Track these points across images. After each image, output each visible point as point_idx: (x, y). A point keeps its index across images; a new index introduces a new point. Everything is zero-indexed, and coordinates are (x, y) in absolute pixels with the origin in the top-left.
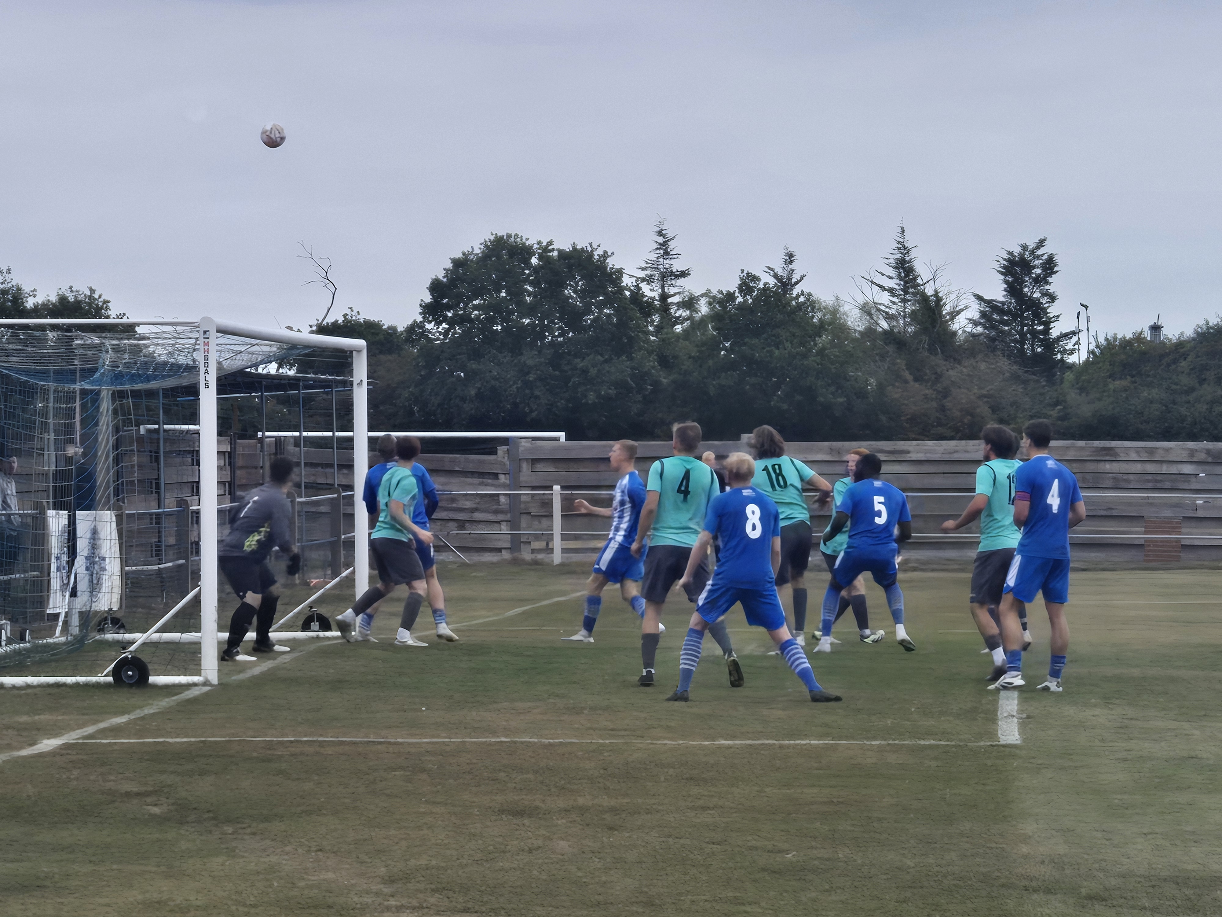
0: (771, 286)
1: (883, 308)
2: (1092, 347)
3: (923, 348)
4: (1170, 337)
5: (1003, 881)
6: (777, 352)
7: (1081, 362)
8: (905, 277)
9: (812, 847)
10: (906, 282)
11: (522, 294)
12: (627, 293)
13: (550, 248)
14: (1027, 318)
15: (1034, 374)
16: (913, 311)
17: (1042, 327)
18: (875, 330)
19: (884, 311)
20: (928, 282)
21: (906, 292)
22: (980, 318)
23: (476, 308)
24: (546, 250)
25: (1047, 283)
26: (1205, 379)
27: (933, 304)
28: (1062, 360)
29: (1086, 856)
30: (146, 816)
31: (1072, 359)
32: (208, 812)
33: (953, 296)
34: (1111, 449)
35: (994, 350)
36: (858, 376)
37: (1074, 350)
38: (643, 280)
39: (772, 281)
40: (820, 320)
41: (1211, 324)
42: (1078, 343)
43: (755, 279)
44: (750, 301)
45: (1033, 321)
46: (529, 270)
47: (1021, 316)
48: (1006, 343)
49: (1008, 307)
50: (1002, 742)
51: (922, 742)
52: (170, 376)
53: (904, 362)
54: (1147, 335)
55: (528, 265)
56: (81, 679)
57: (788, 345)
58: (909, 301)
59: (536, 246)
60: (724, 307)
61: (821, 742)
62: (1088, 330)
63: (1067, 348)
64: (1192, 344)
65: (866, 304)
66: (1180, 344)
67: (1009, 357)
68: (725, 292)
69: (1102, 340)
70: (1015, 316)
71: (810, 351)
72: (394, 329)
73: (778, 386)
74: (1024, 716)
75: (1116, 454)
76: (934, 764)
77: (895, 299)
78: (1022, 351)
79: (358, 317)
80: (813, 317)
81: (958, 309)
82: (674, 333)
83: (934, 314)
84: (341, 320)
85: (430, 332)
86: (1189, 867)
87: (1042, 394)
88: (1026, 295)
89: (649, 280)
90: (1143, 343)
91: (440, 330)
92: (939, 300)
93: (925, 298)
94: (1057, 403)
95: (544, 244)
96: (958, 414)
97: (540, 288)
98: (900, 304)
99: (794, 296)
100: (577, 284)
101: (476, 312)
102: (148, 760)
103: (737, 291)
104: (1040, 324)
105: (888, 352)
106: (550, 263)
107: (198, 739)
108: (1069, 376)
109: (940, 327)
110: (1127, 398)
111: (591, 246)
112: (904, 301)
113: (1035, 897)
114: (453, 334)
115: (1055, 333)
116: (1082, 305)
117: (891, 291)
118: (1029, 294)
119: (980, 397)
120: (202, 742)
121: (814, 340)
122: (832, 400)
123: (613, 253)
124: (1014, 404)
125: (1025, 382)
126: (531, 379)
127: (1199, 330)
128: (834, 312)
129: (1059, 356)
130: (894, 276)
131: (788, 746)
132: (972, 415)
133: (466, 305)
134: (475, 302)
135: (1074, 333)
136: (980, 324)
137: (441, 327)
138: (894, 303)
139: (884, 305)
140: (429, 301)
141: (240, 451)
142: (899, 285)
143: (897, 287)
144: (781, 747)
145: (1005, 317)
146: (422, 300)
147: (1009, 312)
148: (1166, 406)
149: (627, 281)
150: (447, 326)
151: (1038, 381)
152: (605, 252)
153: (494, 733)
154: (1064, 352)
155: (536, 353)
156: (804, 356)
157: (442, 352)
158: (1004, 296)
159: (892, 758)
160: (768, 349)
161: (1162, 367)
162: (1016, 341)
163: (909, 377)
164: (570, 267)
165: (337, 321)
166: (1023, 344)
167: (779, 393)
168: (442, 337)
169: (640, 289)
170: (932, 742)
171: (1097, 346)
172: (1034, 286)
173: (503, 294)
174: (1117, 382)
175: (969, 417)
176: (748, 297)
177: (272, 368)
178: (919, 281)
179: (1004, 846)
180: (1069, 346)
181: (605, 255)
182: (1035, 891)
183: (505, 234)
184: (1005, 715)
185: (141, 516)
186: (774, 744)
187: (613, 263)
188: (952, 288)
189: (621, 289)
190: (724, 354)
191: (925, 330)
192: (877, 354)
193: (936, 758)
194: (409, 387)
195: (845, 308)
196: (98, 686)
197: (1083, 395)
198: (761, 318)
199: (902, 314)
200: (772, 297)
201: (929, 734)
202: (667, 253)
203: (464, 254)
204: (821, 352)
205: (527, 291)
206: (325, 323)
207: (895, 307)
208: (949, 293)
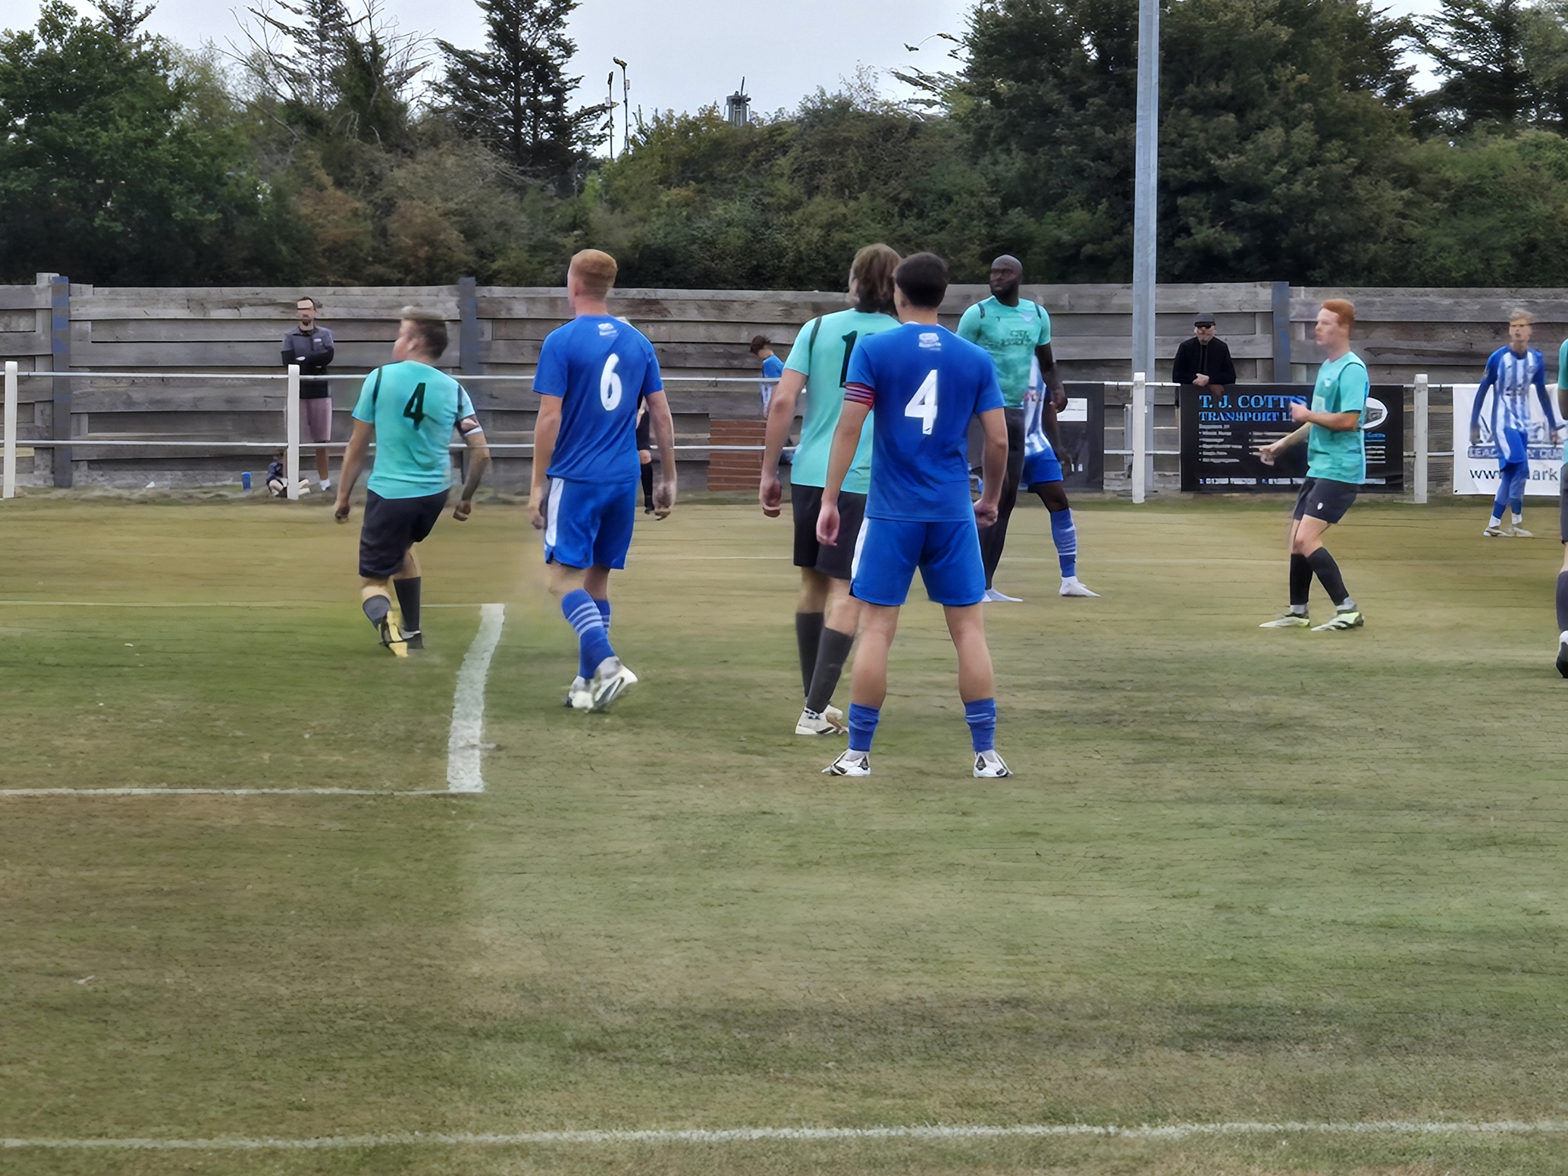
0: (94, 24)
1: (284, 62)
2: (632, 132)
3: (351, 129)
4: (761, 116)
5: (438, 1020)
7: (616, 155)
8: (323, 12)
9: (123, 967)
10: (324, 21)
14: (526, 82)
15: (536, 176)
16: (335, 69)
17: (550, 98)
18: (273, 101)
19: (287, 69)
20: (360, 20)
21: (324, 37)
22: (447, 81)
25: (560, 24)
26: (817, 188)
27: (367, 59)
28: (583, 154)
29: (577, 978)
31: (599, 152)
33: (401, 45)
34: (656, 302)
35: (470, 134)
36: (241, 177)
37: (605, 135)
39: (96, 16)
40: (179, 82)
41: (828, 96)
42: (609, 125)
44: (59, 49)
45: (535, 87)
47: (516, 79)
48: (490, 123)
49: (495, 63)
50: (453, 790)
51: (319, 791)
53: (319, 155)
54: (724, 112)
57: (123, 123)
58: (329, 51)
60: (15, 60)
61: (149, 791)
62: (626, 102)
63: (592, 133)
64: (796, 129)
65: (256, 56)
66: (777, 129)
67: (495, 147)
68: (16, 34)
69: (648, 121)
70: (506, 79)
71: (160, 134)
73: (105, 193)
74: (492, 746)
75: (664, 311)
76: (336, 826)
77: (306, 49)
78: (517, 137)
80: (166, 77)
81: (410, 66)
83: (370, 74)
86: (745, 995)
87: (548, 210)
88: (524, 44)
90: (717, 126)
92: (377, 49)
93: (353, 48)
94: (574, 226)
96: (409, 242)
98: (313, 56)
99: (135, 41)
103: (37, 31)
104: (547, 92)
105: (293, 136)
108: (594, 181)
109: (379, 95)
110: (688, 218)
112: (322, 51)
113: (489, 1046)
115: (572, 108)
116: (617, 62)
117: (298, 34)
118: (529, 42)
119: (446, 214)
121: (167, 117)
122: (198, 218)
124: (500, 225)
125: (521, 190)
127: (810, 105)
128: (205, 70)
129: (578, 147)
130: (304, 9)
131: (93, 799)
132: (432, 243)
135: (603, 108)
136: (448, 90)
138: (304, 55)
139: (287, 58)
142: (312, 24)
143: (309, 28)
144: (81, 799)
145: (490, 81)
147: (495, 72)
148: (754, 232)
151: (543, 189)
154: (587, 139)
156: (150, 143)
158: (488, 45)
159: (267, 818)
160: (88, 130)
161: (749, 166)
162: (506, 121)
163: (328, 180)
166: (518, 125)
167: (109, 204)
170: (336, 790)
171: (641, 131)
172: (537, 29)
174: (674, 191)
175: (426, 248)
176: (56, 42)
178: (346, 18)
179: (444, 962)
180: (596, 131)
182: (490, 1036)
184: (462, 744)
186: (70, 795)
188: (401, 31)
191: (353, 100)
192: (274, 140)
193: (341, 818)
195: (223, 63)
197: (618, 211)
198: (78, 78)
199: (317, 72)
200: (95, 42)
201: (331, 777)
204: (179, 137)
207: (303, 60)
208: (395, 39)
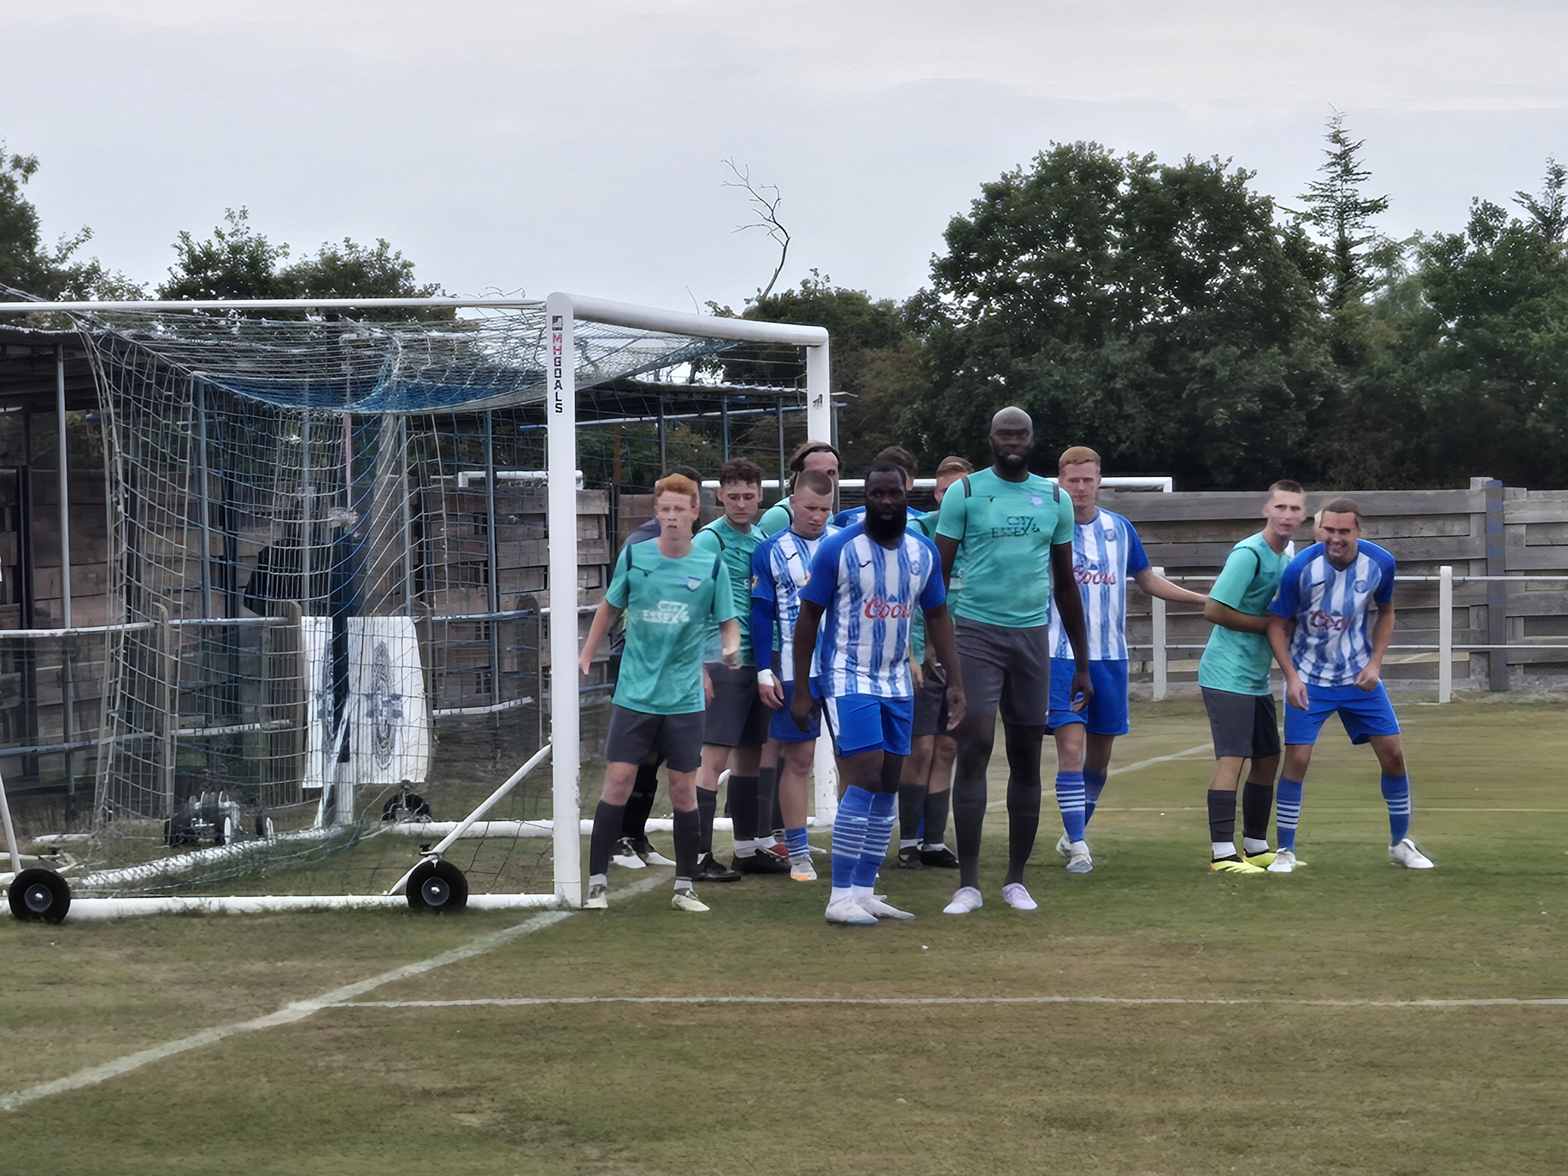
0: (1524, 225)
6: (1536, 338)
11: (1103, 242)
12: (1281, 239)
13: (1150, 165)
23: (1024, 267)
24: (1143, 168)
30: (457, 1132)
32: (560, 1123)
38: (1307, 217)
39: (1526, 217)
43: (1498, 213)
44: (1489, 251)
46: (1115, 202)
52: (498, 391)
55: (1111, 193)
56: (355, 900)
59: (1125, 162)
60: (1445, 262)
68: (1446, 237)
72: (888, 305)
73: (1536, 395)
79: (827, 285)
82: (1360, 305)
84: (798, 290)
85: (947, 309)
89: (1318, 217)
91: (964, 305)
95: (1140, 159)
97: (1133, 233)
100: (1194, 228)
101: (1024, 274)
102: (459, 1036)
103: (1467, 233)
106: (1148, 190)
107: (547, 1001)
111: (1216, 160)
114: (990, 310)
120: (552, 1005)
123: (1254, 173)
126: (1118, 386)
133: (1009, 261)
134: (1022, 258)
137: (966, 301)
140: (947, 256)
141: (625, 512)
146: (934, 255)
149: (1279, 219)
150: (976, 299)
152: (1242, 171)
153: (1043, 989)
155: (1126, 342)
157: (969, 342)
164: (1182, 197)
165: (791, 292)
168: (967, 317)
169: (1301, 232)
173: (1070, 244)
176: (1486, 244)
177: (680, 375)
181: (1242, 176)
183: (1073, 144)
185: (456, 625)
187: (1254, 189)
189: (1269, 234)
190: (1446, 342)
194: (911, 403)
196: (381, 911)
198: (1508, 280)
200: (1526, 243)
202: (1347, 171)
203: (1004, 176)
205: (1109, 237)
206: (771, 295)
